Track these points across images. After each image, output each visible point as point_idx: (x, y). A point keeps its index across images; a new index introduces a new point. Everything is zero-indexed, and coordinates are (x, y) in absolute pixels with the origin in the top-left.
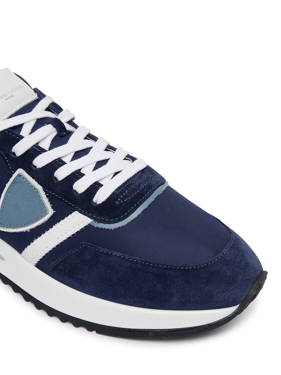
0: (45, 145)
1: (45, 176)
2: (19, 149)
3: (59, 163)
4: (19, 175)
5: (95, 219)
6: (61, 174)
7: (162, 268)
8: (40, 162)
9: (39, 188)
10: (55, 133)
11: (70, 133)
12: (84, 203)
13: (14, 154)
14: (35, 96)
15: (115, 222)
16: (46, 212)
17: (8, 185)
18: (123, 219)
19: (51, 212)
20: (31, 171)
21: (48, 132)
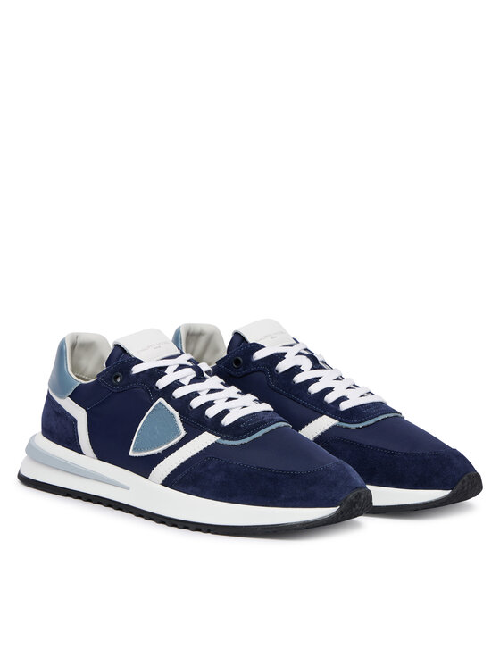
0: (185, 381)
1: (182, 405)
2: (162, 383)
3: (196, 394)
4: (160, 403)
5: (222, 438)
6: (195, 403)
7: (275, 473)
8: (178, 393)
9: (176, 414)
10: (195, 375)
11: (205, 379)
12: (215, 425)
13: (157, 388)
14: (179, 352)
15: (239, 439)
16: (178, 433)
17: (147, 415)
18: (246, 438)
19: (183, 433)
20: (171, 400)
21: (189, 373)
